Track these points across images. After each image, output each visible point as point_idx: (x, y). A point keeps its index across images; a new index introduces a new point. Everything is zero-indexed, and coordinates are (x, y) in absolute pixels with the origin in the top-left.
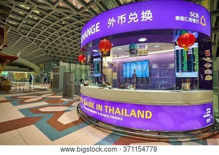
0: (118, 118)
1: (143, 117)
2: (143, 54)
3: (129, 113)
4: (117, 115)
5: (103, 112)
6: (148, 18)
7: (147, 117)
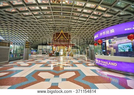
0: (105, 65)
1: (113, 65)
2: (114, 43)
3: (108, 63)
4: (105, 64)
5: (101, 63)
6: (113, 32)
7: (115, 65)
